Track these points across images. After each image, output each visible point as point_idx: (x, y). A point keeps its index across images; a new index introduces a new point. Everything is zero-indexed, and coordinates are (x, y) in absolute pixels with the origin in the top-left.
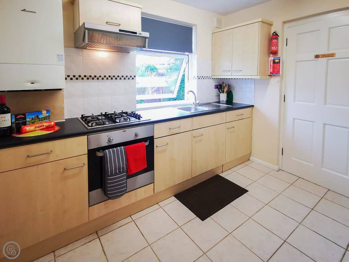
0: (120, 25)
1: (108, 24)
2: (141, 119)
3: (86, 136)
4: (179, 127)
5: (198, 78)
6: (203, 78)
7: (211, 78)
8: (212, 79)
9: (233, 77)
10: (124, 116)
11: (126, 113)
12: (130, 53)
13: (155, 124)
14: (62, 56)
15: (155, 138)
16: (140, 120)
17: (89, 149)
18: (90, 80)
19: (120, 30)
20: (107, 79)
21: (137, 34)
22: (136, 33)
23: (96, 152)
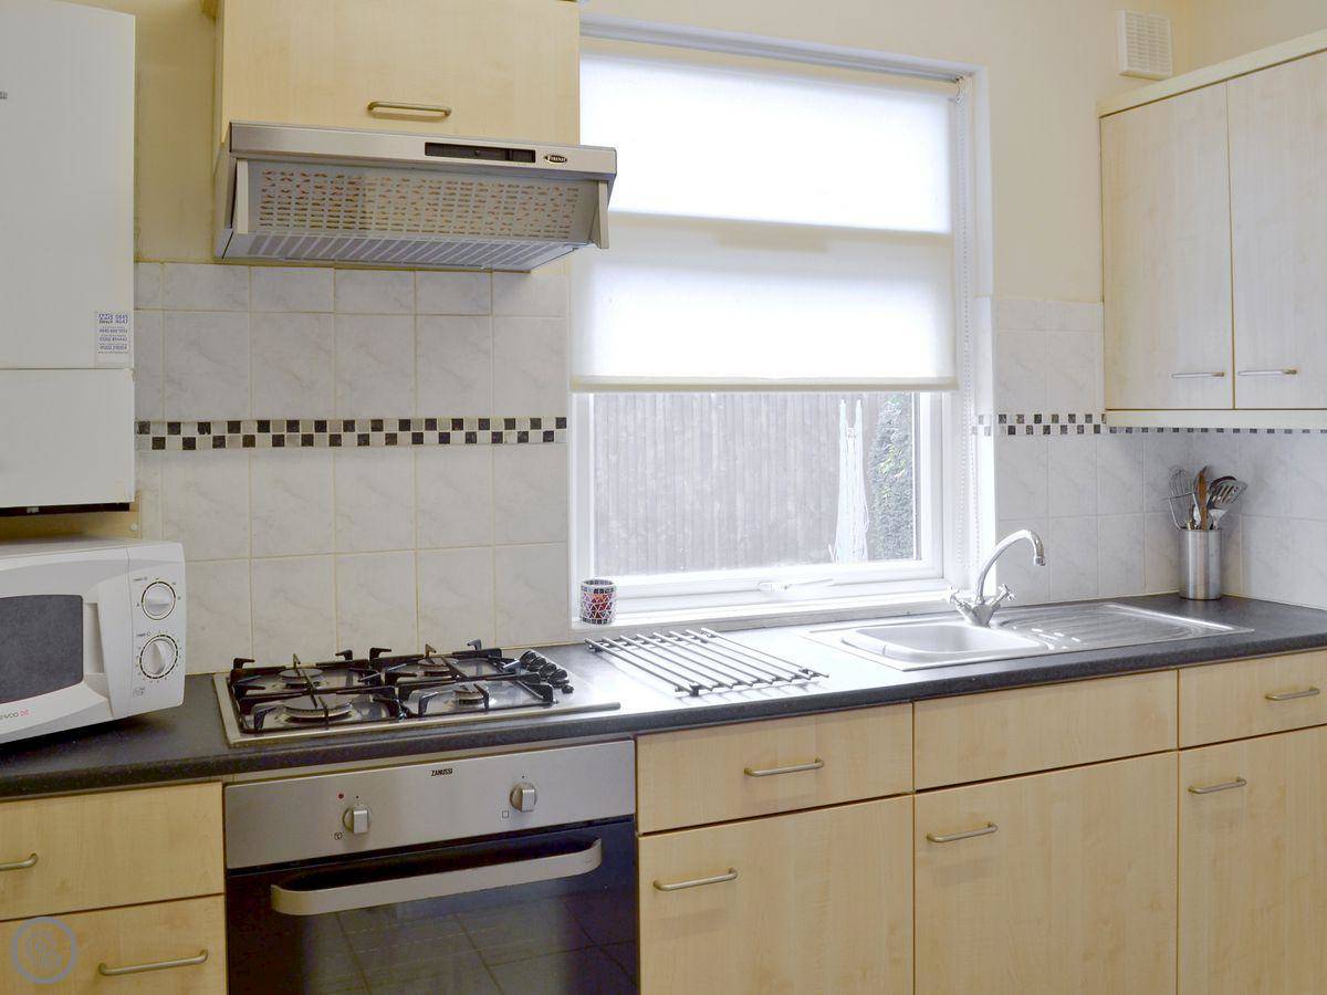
0: (447, 113)
1: (375, 116)
2: (561, 701)
3: (218, 787)
4: (818, 765)
5: (1006, 426)
6: (1038, 429)
7: (1103, 429)
8: (1113, 430)
9: (1244, 421)
10: (464, 679)
11: (493, 657)
12: (535, 273)
13: (640, 739)
14: (122, 318)
15: (642, 830)
16: (554, 708)
17: (230, 867)
18: (293, 449)
19: (431, 148)
20: (391, 439)
21: (540, 163)
22: (530, 155)
23: (273, 886)
